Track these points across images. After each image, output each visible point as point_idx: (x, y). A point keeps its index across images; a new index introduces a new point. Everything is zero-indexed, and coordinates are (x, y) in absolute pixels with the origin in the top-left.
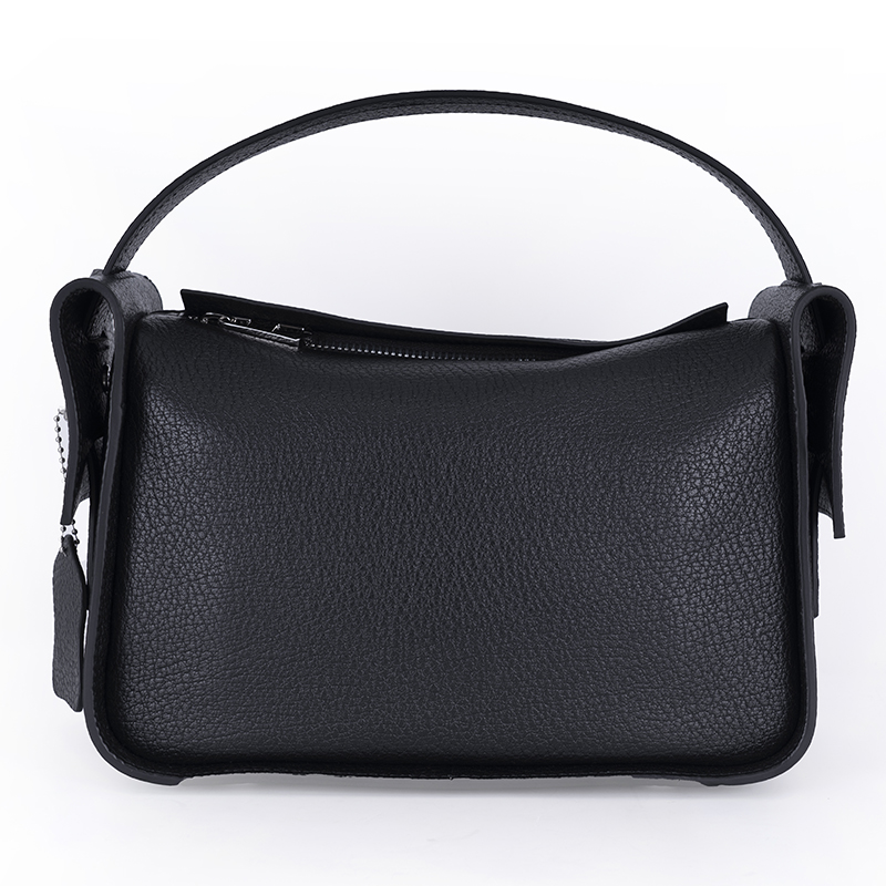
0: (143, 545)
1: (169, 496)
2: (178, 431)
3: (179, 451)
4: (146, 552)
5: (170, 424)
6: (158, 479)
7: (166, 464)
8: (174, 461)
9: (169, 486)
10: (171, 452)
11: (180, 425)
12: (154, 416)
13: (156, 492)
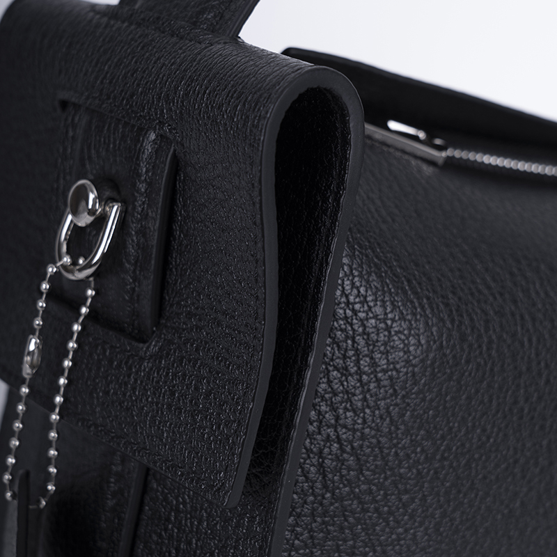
0: (307, 519)
1: (363, 437)
2: (388, 329)
3: (388, 363)
4: (311, 530)
5: (375, 317)
6: (346, 409)
7: (362, 385)
8: (378, 380)
9: (364, 421)
10: (374, 364)
11: (393, 320)
12: (348, 303)
13: (342, 431)
